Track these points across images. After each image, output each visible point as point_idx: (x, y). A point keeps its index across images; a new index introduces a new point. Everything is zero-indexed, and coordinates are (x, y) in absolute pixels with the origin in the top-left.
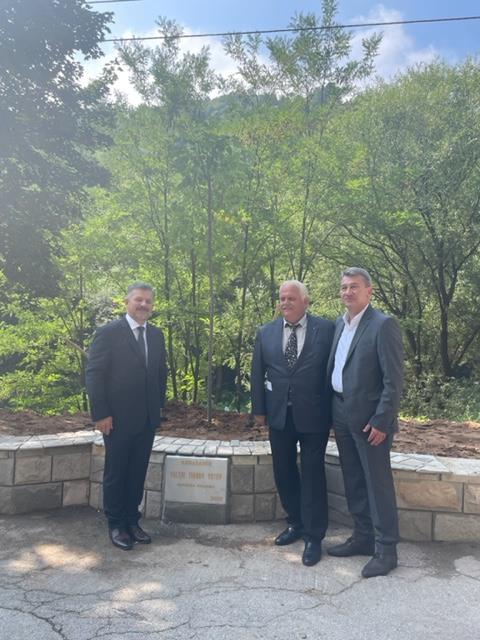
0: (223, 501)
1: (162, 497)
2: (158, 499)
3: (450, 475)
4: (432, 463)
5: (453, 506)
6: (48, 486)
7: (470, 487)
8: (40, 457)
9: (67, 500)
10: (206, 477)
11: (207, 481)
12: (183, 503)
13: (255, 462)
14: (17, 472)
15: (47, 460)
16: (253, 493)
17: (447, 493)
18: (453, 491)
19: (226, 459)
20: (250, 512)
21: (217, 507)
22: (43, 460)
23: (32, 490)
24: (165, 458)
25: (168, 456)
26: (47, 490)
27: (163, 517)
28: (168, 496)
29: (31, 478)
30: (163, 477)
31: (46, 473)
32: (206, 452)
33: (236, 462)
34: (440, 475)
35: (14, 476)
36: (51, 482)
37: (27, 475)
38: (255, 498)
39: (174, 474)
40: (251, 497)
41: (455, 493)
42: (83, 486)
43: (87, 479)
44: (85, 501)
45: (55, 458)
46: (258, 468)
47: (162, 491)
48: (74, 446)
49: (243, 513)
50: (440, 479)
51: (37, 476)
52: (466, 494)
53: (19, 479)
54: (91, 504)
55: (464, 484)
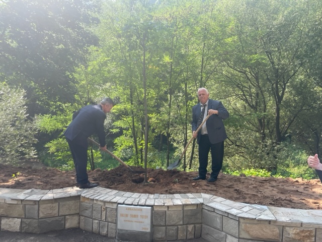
0: (149, 230)
1: (116, 226)
2: (114, 228)
3: (275, 221)
4: (265, 212)
5: (277, 238)
6: (57, 218)
7: (287, 228)
8: (52, 203)
9: (68, 225)
10: (139, 217)
11: (140, 219)
12: (127, 231)
13: (166, 209)
14: (40, 212)
15: (56, 205)
16: (165, 226)
17: (273, 231)
18: (277, 231)
19: (150, 208)
20: (164, 236)
21: (146, 233)
22: (54, 205)
23: (48, 220)
24: (117, 206)
25: (119, 205)
26: (57, 220)
27: (117, 238)
28: (119, 227)
29: (48, 215)
30: (116, 216)
31: (56, 212)
32: (139, 203)
33: (155, 209)
34: (269, 222)
35: (39, 214)
36: (59, 216)
37: (45, 213)
38: (166, 228)
39: (122, 215)
40: (164, 228)
41: (278, 231)
42: (76, 218)
43: (78, 214)
44: (78, 225)
45: (60, 203)
46: (167, 212)
47: (116, 223)
48: (70, 197)
49: (160, 236)
50: (270, 224)
51: (51, 214)
52: (284, 231)
53: (41, 215)
54: (81, 227)
55: (283, 226)
